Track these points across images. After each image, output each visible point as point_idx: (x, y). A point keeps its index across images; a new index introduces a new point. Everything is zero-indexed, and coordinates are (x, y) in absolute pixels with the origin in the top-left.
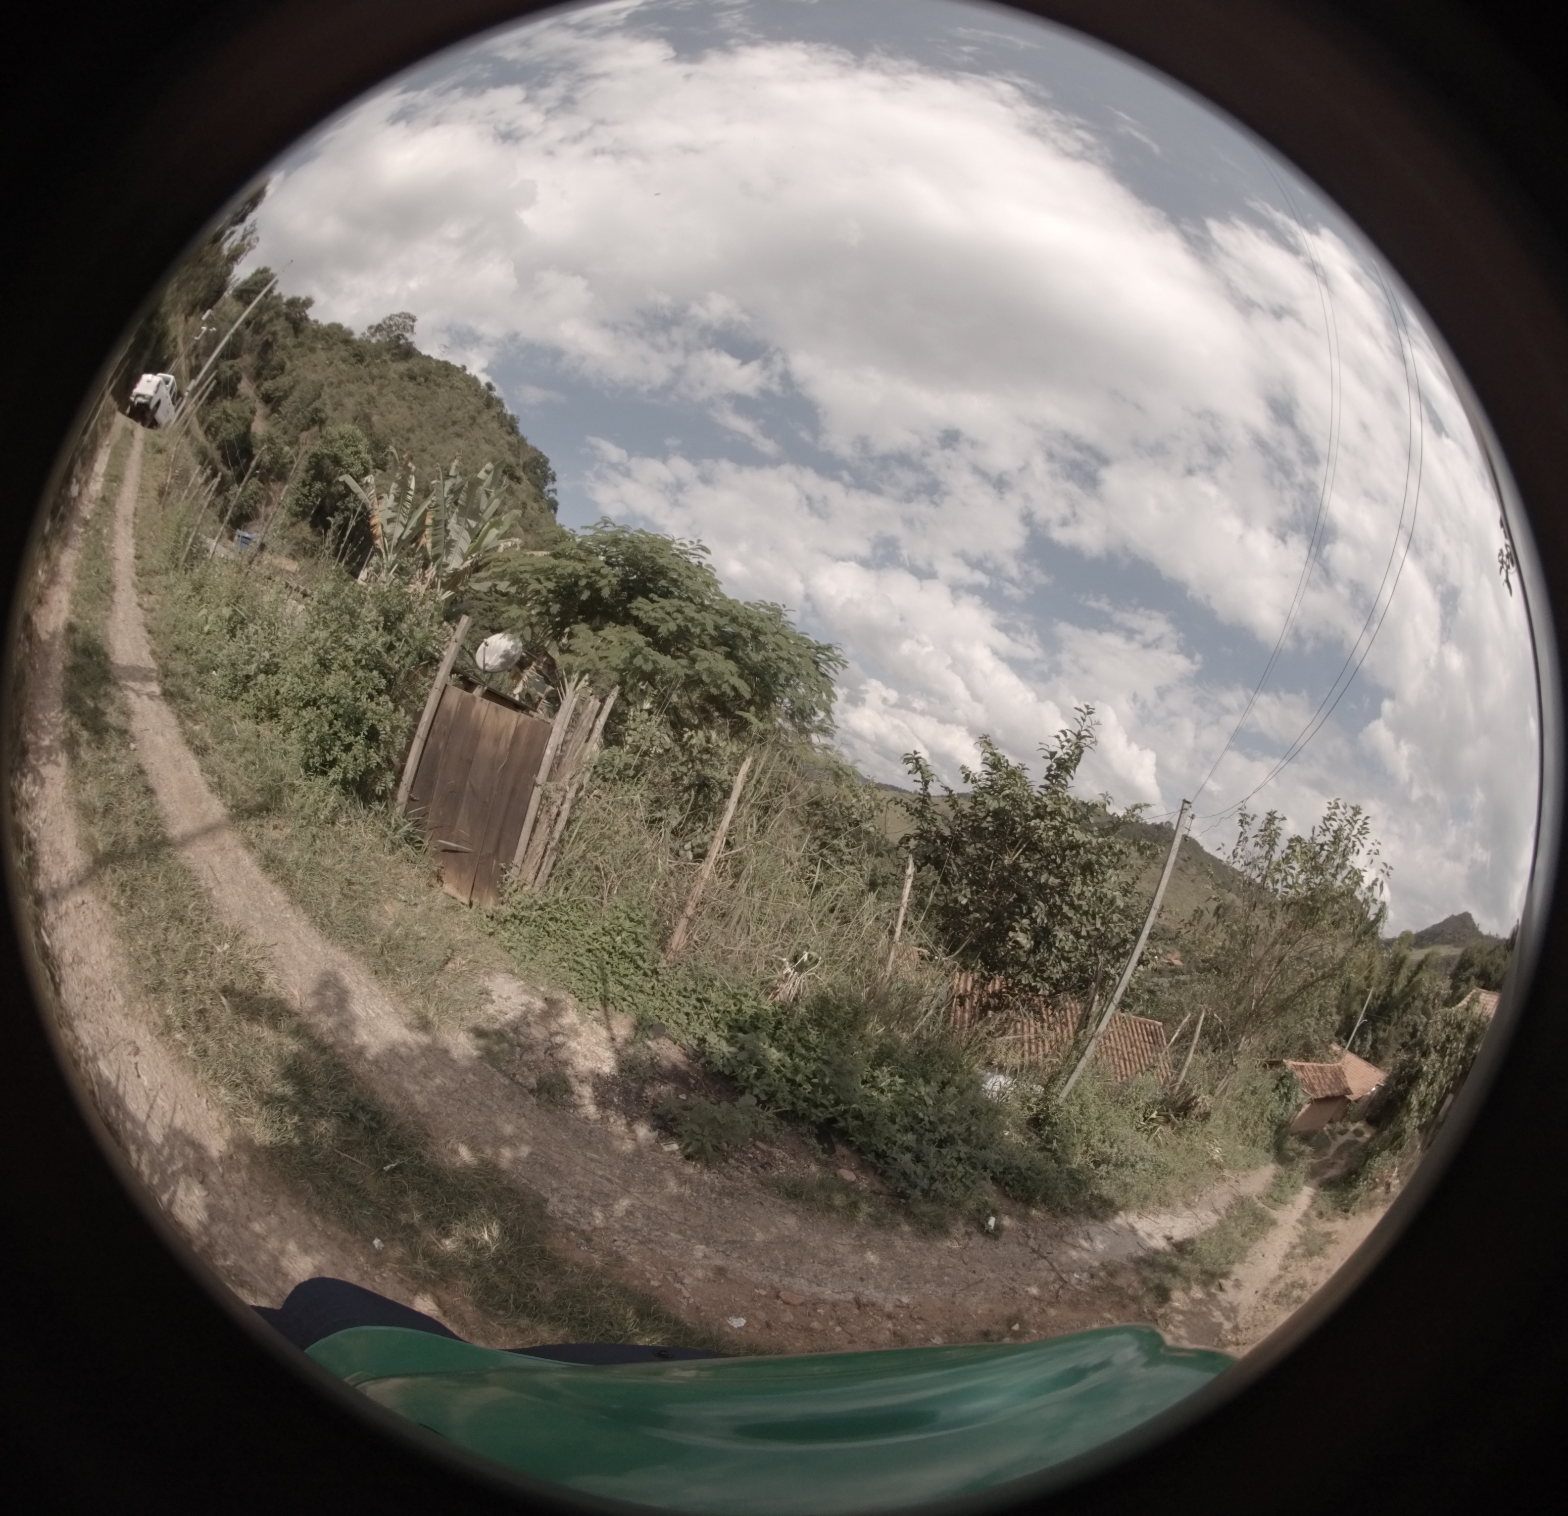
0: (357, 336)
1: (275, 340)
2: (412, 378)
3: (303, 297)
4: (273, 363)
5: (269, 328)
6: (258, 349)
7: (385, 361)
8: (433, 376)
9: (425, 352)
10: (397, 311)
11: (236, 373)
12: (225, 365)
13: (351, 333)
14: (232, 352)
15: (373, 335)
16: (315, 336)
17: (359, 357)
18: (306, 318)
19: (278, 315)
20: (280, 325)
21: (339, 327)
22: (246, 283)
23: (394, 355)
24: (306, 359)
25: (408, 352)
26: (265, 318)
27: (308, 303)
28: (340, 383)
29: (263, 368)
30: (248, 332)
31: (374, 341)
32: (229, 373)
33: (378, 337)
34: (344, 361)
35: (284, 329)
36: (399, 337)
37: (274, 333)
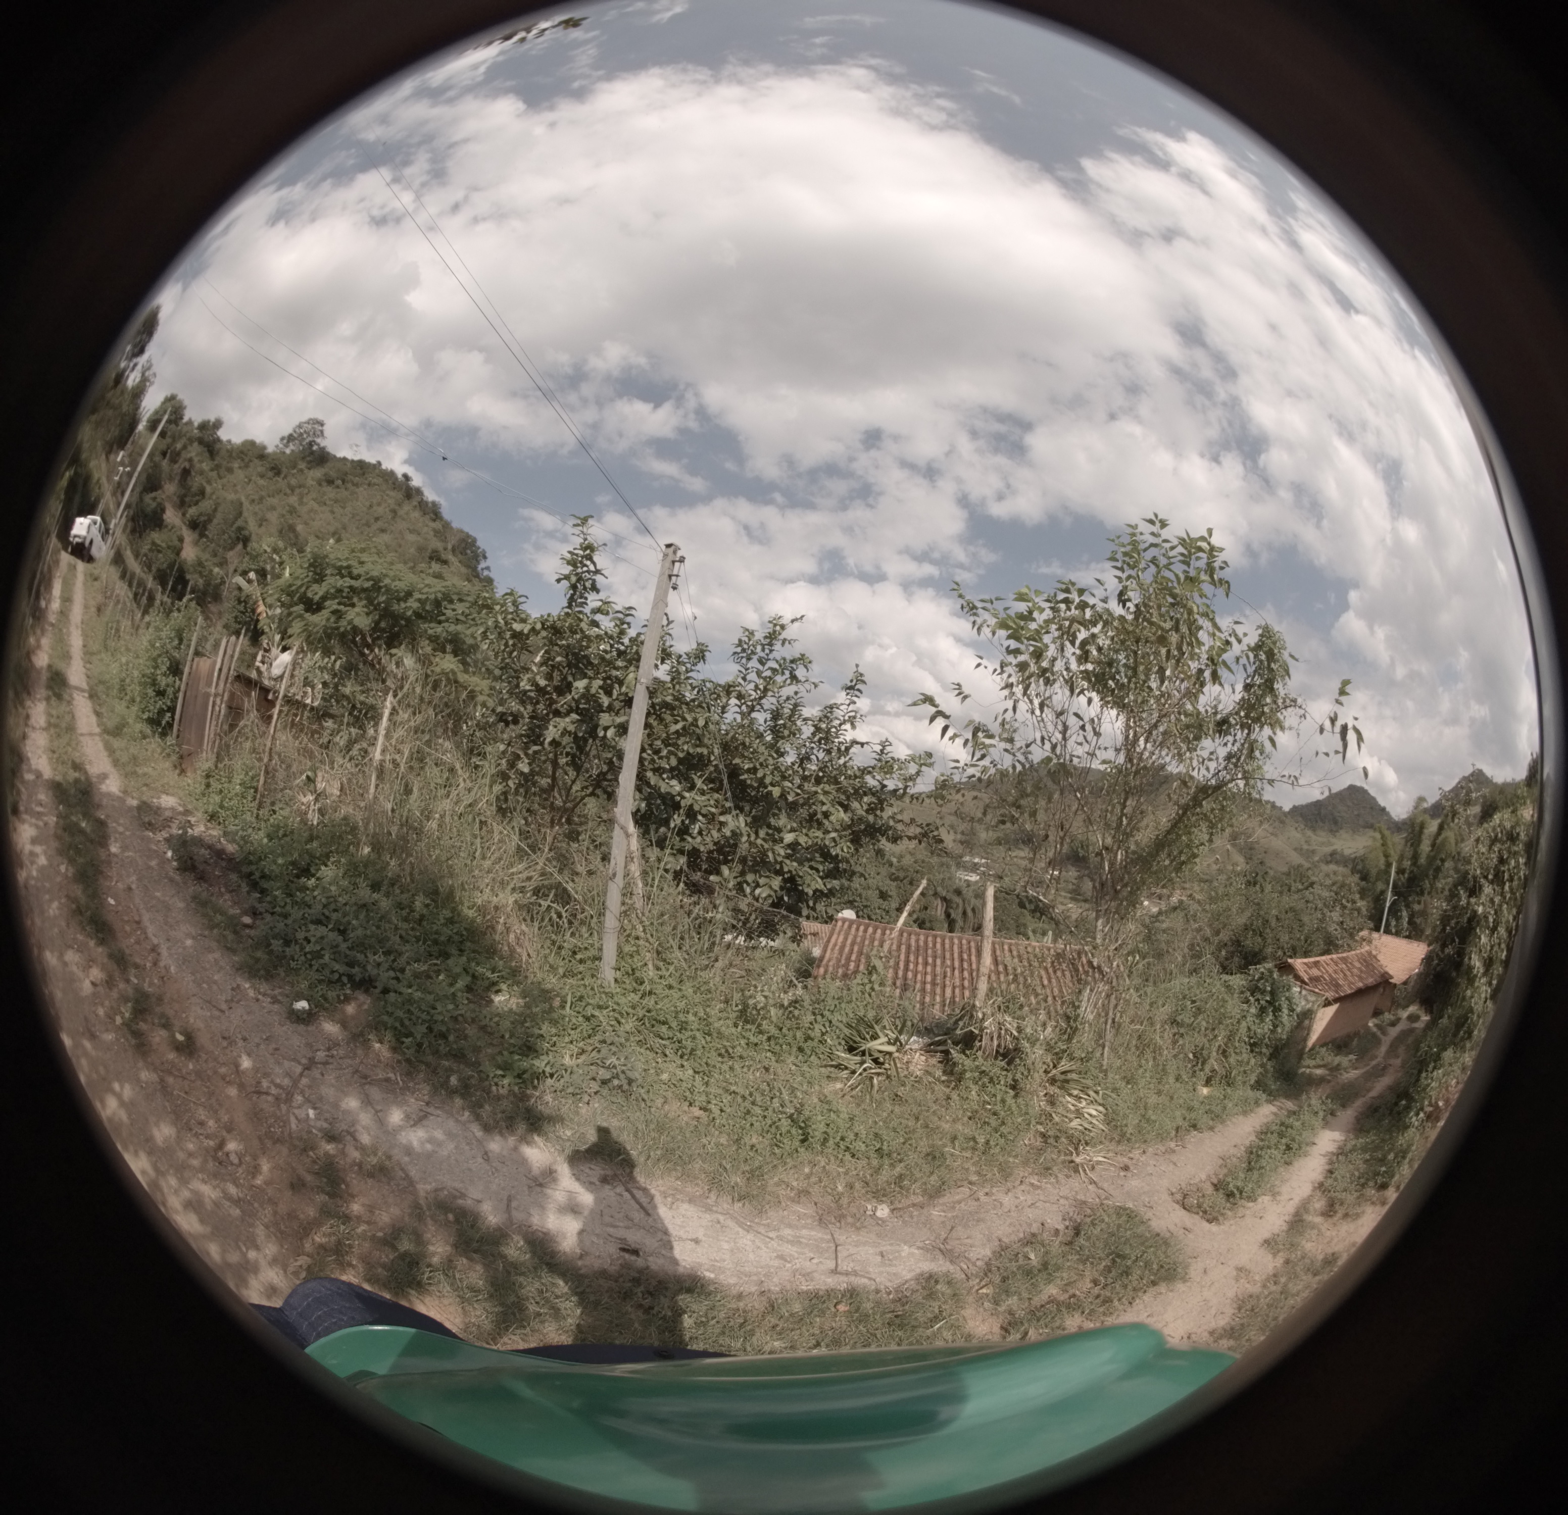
0: (270, 449)
1: (192, 466)
2: (330, 482)
3: (213, 420)
4: (194, 489)
5: (185, 455)
6: (178, 478)
7: (301, 471)
8: (350, 477)
9: (340, 455)
10: (304, 418)
11: (160, 504)
12: (148, 498)
13: (264, 448)
14: (151, 483)
15: (286, 446)
16: (230, 456)
17: (276, 470)
18: (218, 440)
19: (191, 441)
20: (194, 451)
21: (251, 444)
22: (156, 412)
23: (309, 462)
24: (225, 480)
25: (321, 458)
26: (179, 446)
27: (218, 424)
28: (261, 499)
29: (185, 496)
30: (165, 463)
31: (288, 451)
32: (154, 505)
33: (292, 447)
34: (262, 476)
35: (197, 455)
36: (311, 444)
37: (190, 460)
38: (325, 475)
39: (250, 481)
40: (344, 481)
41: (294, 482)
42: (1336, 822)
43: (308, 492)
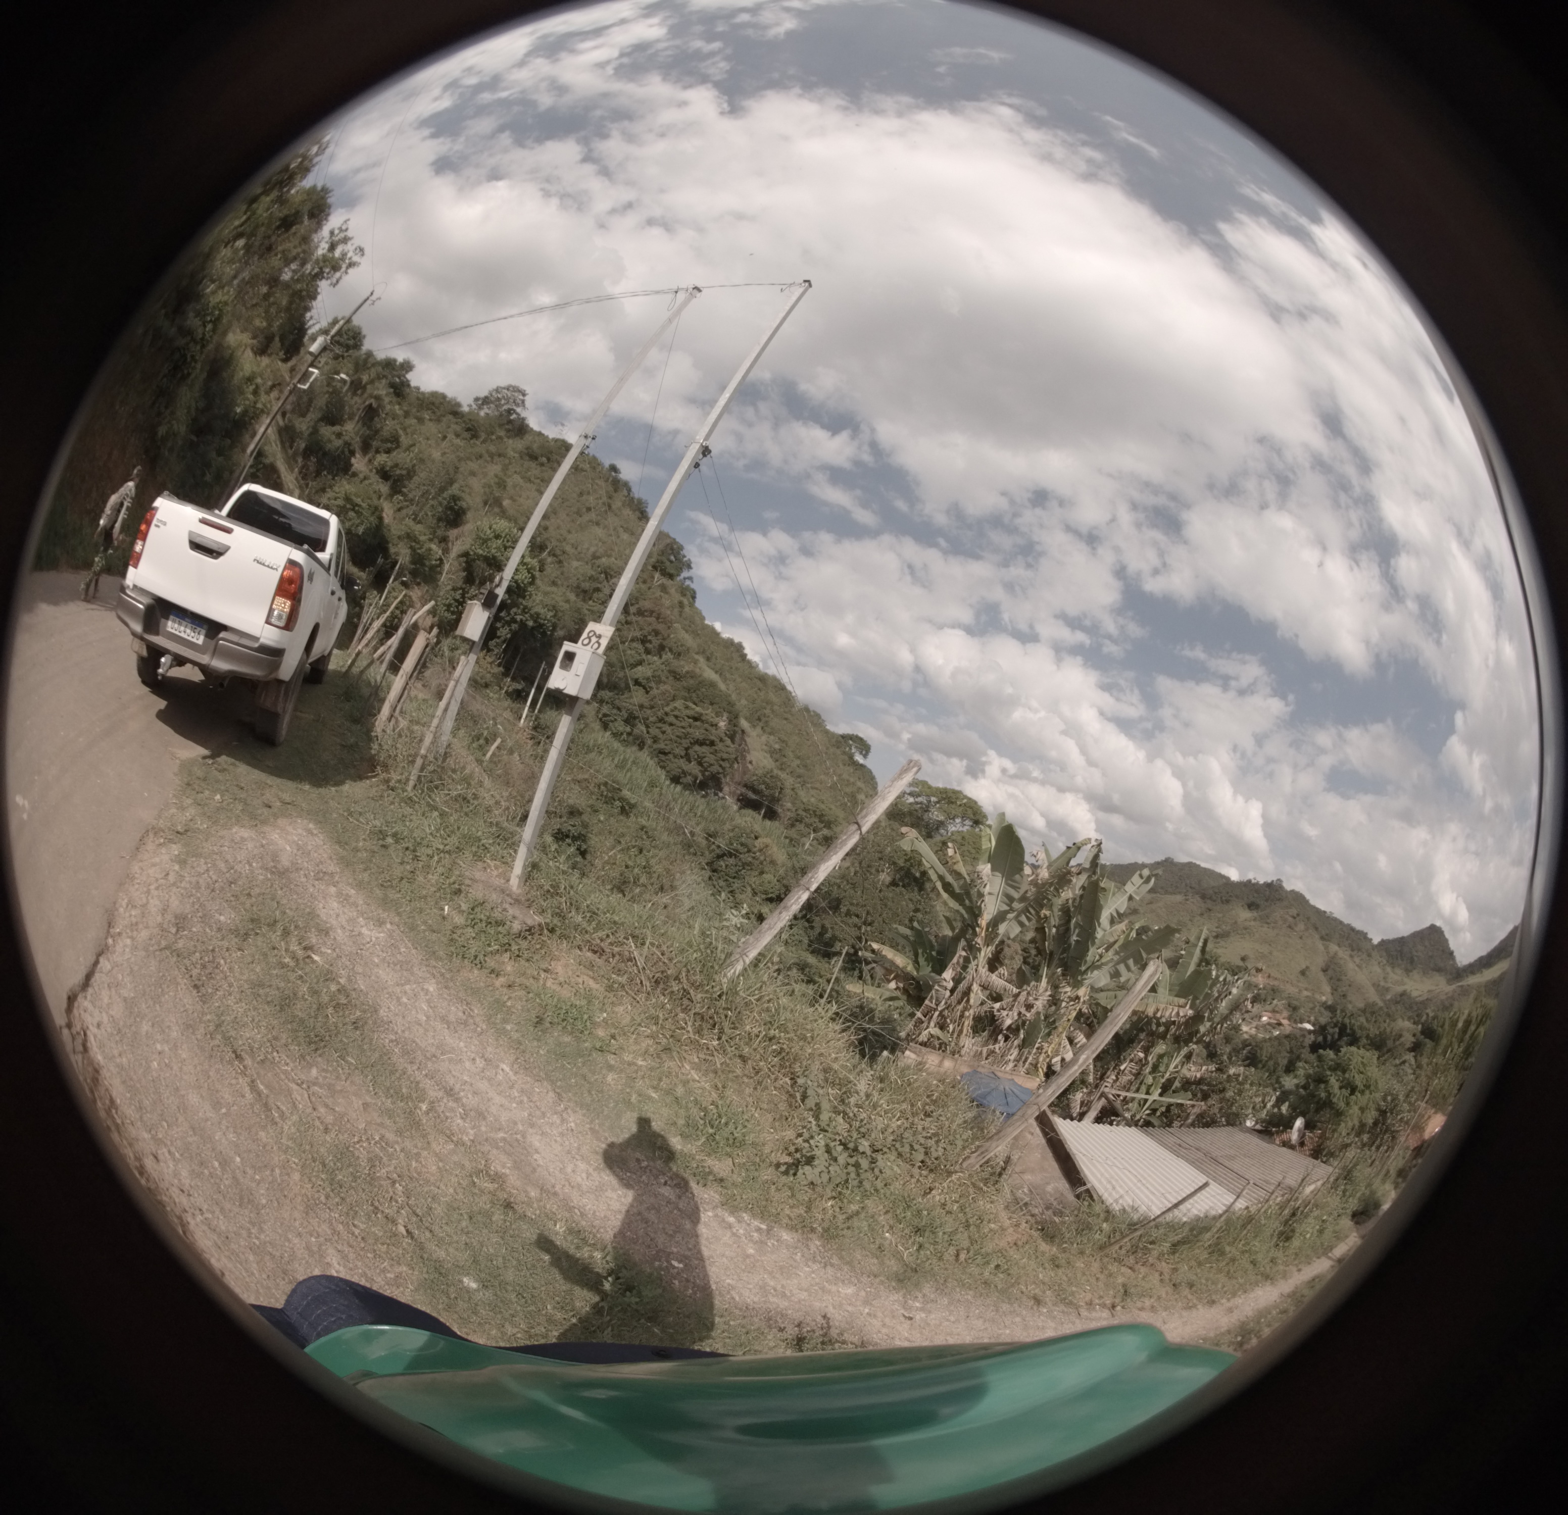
0: (466, 409)
1: (379, 404)
3: (401, 361)
5: (371, 390)
6: (362, 415)
9: (539, 429)
10: (503, 384)
11: (345, 443)
13: (457, 404)
15: (481, 407)
16: (420, 403)
17: (473, 432)
18: (407, 384)
19: (377, 376)
20: (382, 389)
21: (444, 396)
23: (508, 430)
25: (521, 429)
27: (407, 367)
29: (370, 437)
31: (483, 414)
32: (338, 443)
33: (486, 409)
35: (387, 395)
36: (510, 412)
37: (378, 398)
38: (527, 448)
39: (445, 437)
40: (549, 459)
41: (492, 448)
42: (1412, 961)
43: (510, 463)
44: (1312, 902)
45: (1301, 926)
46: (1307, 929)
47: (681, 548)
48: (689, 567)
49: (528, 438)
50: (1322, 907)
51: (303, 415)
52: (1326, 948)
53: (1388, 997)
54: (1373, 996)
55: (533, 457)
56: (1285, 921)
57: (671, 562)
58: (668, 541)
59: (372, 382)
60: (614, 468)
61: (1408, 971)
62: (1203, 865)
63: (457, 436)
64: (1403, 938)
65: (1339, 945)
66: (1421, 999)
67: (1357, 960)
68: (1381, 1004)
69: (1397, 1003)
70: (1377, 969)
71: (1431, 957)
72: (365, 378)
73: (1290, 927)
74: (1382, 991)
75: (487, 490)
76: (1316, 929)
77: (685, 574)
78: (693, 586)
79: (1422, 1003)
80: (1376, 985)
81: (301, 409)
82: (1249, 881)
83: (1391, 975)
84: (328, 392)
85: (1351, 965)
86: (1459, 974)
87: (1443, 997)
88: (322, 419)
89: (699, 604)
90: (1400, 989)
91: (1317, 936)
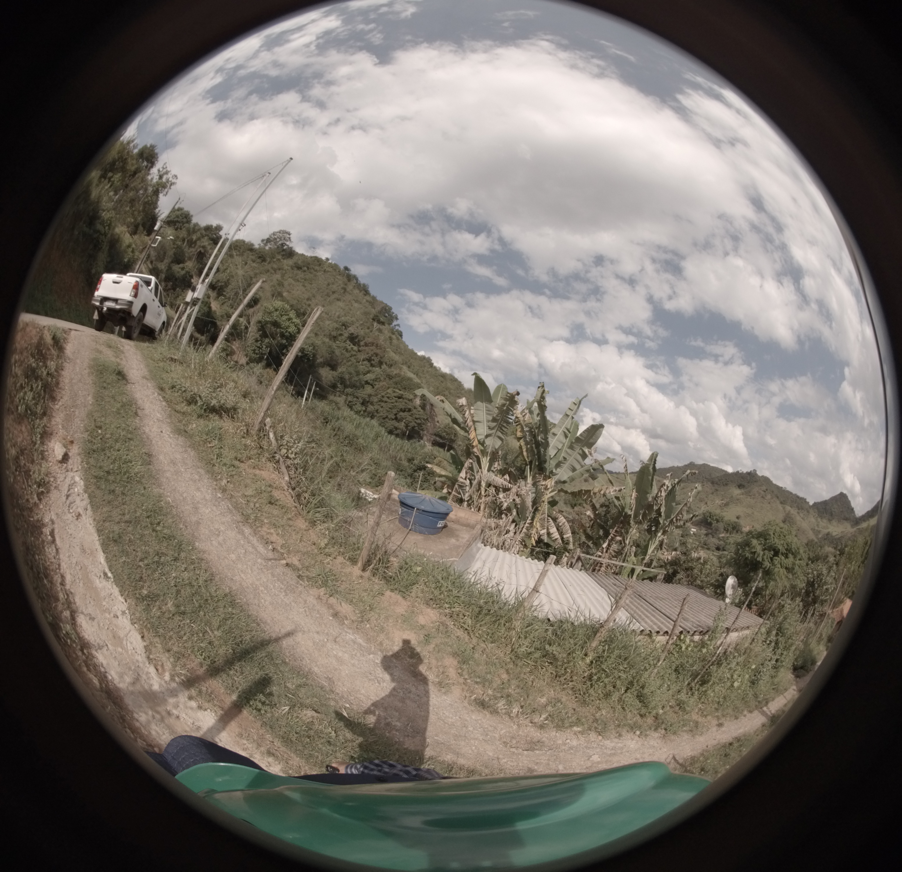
0: (257, 246)
1: (205, 251)
3: (215, 225)
5: (199, 244)
6: (195, 257)
8: (311, 266)
9: (301, 252)
10: (277, 230)
12: (176, 267)
13: (252, 245)
14: (177, 258)
15: (266, 245)
17: (262, 258)
18: (220, 236)
20: (206, 242)
22: (170, 216)
27: (219, 228)
30: (184, 247)
33: (269, 245)
35: (209, 244)
36: (282, 245)
37: (204, 247)
38: (295, 263)
39: (246, 263)
40: (308, 268)
41: (275, 266)
42: (832, 515)
43: (286, 273)
44: (774, 482)
45: (769, 496)
46: (772, 498)
47: (390, 308)
48: (397, 319)
49: (295, 258)
50: (780, 484)
51: (162, 261)
52: (784, 508)
53: (820, 536)
54: (812, 536)
55: (299, 268)
56: (759, 494)
57: (386, 317)
58: (383, 305)
59: (199, 239)
60: (346, 269)
61: (830, 520)
62: (712, 465)
63: (254, 261)
64: (826, 501)
65: (791, 507)
66: (838, 537)
67: (802, 515)
68: (816, 540)
69: (825, 539)
70: (813, 520)
71: (842, 512)
72: (194, 238)
73: (763, 497)
74: (816, 532)
75: (273, 288)
76: (778, 497)
77: (395, 323)
78: (400, 329)
79: (839, 539)
80: (813, 530)
81: (161, 258)
82: (738, 472)
83: (821, 523)
84: (174, 248)
85: (798, 518)
86: (857, 521)
87: (849, 535)
88: (172, 262)
89: (405, 339)
90: (826, 531)
91: (778, 502)
